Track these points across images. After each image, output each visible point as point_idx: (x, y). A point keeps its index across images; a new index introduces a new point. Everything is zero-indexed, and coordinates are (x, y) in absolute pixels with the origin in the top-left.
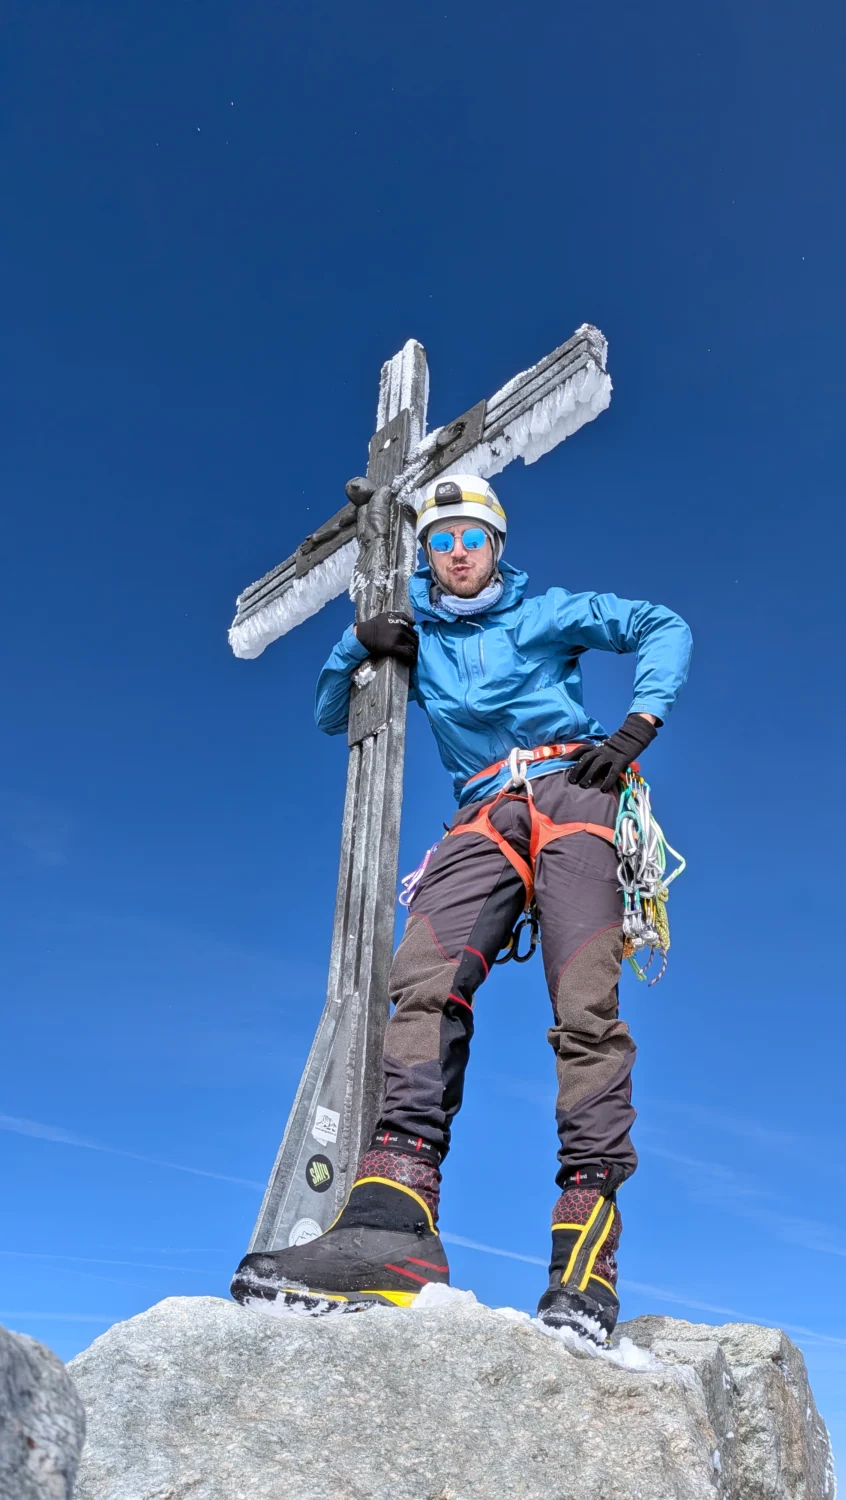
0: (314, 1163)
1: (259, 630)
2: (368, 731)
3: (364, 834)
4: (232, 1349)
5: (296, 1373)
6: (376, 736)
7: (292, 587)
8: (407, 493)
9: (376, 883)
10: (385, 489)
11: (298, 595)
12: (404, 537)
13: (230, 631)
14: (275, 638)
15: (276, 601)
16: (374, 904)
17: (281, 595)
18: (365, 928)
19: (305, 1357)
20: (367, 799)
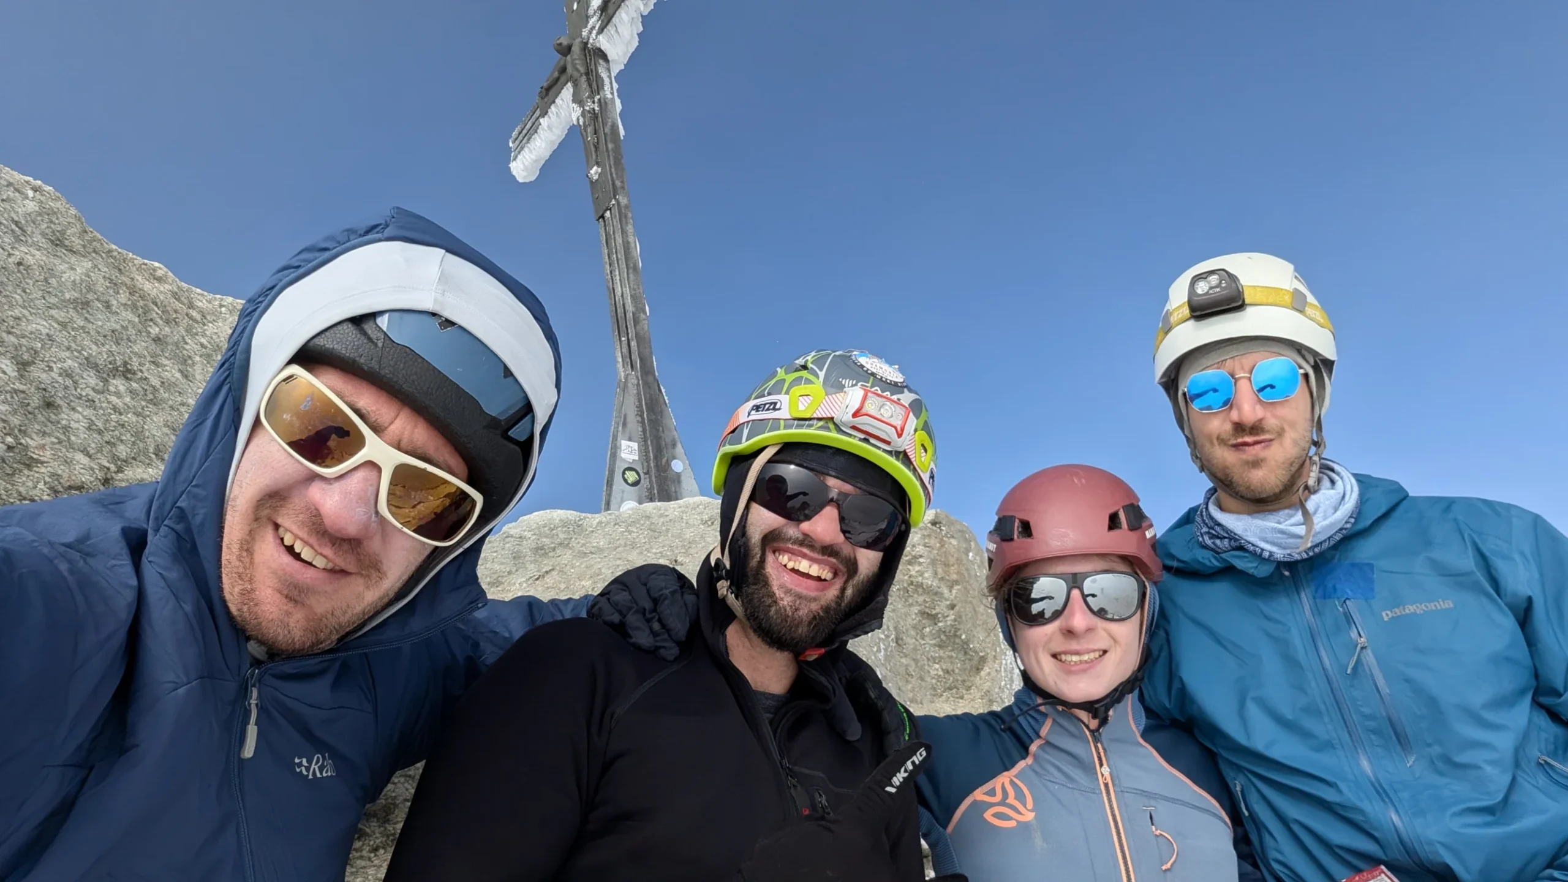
0: (627, 472)
1: (529, 160)
2: (605, 208)
3: (617, 273)
6: (610, 209)
7: (540, 124)
8: (594, 40)
9: (630, 301)
10: (578, 40)
11: (546, 128)
12: (600, 71)
13: (510, 165)
14: (543, 162)
15: (533, 137)
16: (631, 314)
17: (536, 132)
18: (629, 331)
20: (614, 250)
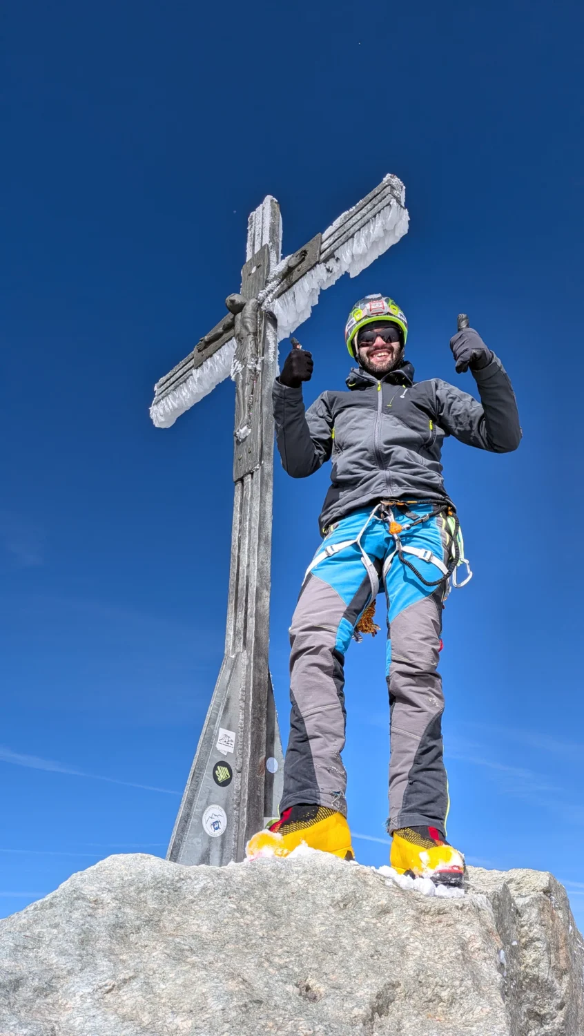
0: (218, 767)
1: (171, 407)
2: (247, 471)
3: (247, 542)
4: (156, 888)
5: (203, 904)
6: (252, 474)
7: (192, 375)
8: (269, 302)
9: (256, 574)
10: (253, 301)
11: (196, 380)
12: (267, 334)
13: (150, 408)
14: (183, 412)
15: (181, 385)
16: (255, 589)
17: (185, 381)
18: (249, 606)
19: (209, 892)
20: (248, 518)
